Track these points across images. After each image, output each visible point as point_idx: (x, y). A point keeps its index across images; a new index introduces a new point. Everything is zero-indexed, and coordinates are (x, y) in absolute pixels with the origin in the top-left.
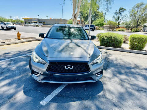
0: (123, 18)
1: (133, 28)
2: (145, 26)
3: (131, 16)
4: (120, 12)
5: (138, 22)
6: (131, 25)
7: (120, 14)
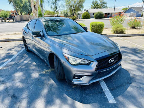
0: (59, 7)
1: (70, 16)
2: (79, 14)
3: (66, 5)
4: (56, 2)
5: (73, 10)
6: (68, 14)
7: (56, 4)
